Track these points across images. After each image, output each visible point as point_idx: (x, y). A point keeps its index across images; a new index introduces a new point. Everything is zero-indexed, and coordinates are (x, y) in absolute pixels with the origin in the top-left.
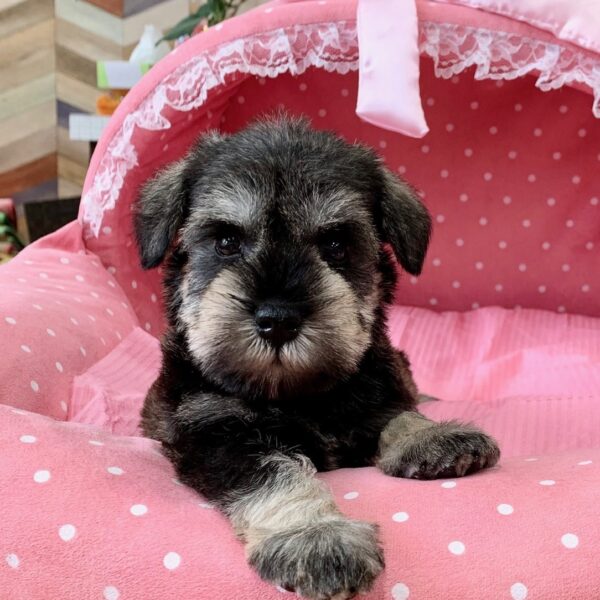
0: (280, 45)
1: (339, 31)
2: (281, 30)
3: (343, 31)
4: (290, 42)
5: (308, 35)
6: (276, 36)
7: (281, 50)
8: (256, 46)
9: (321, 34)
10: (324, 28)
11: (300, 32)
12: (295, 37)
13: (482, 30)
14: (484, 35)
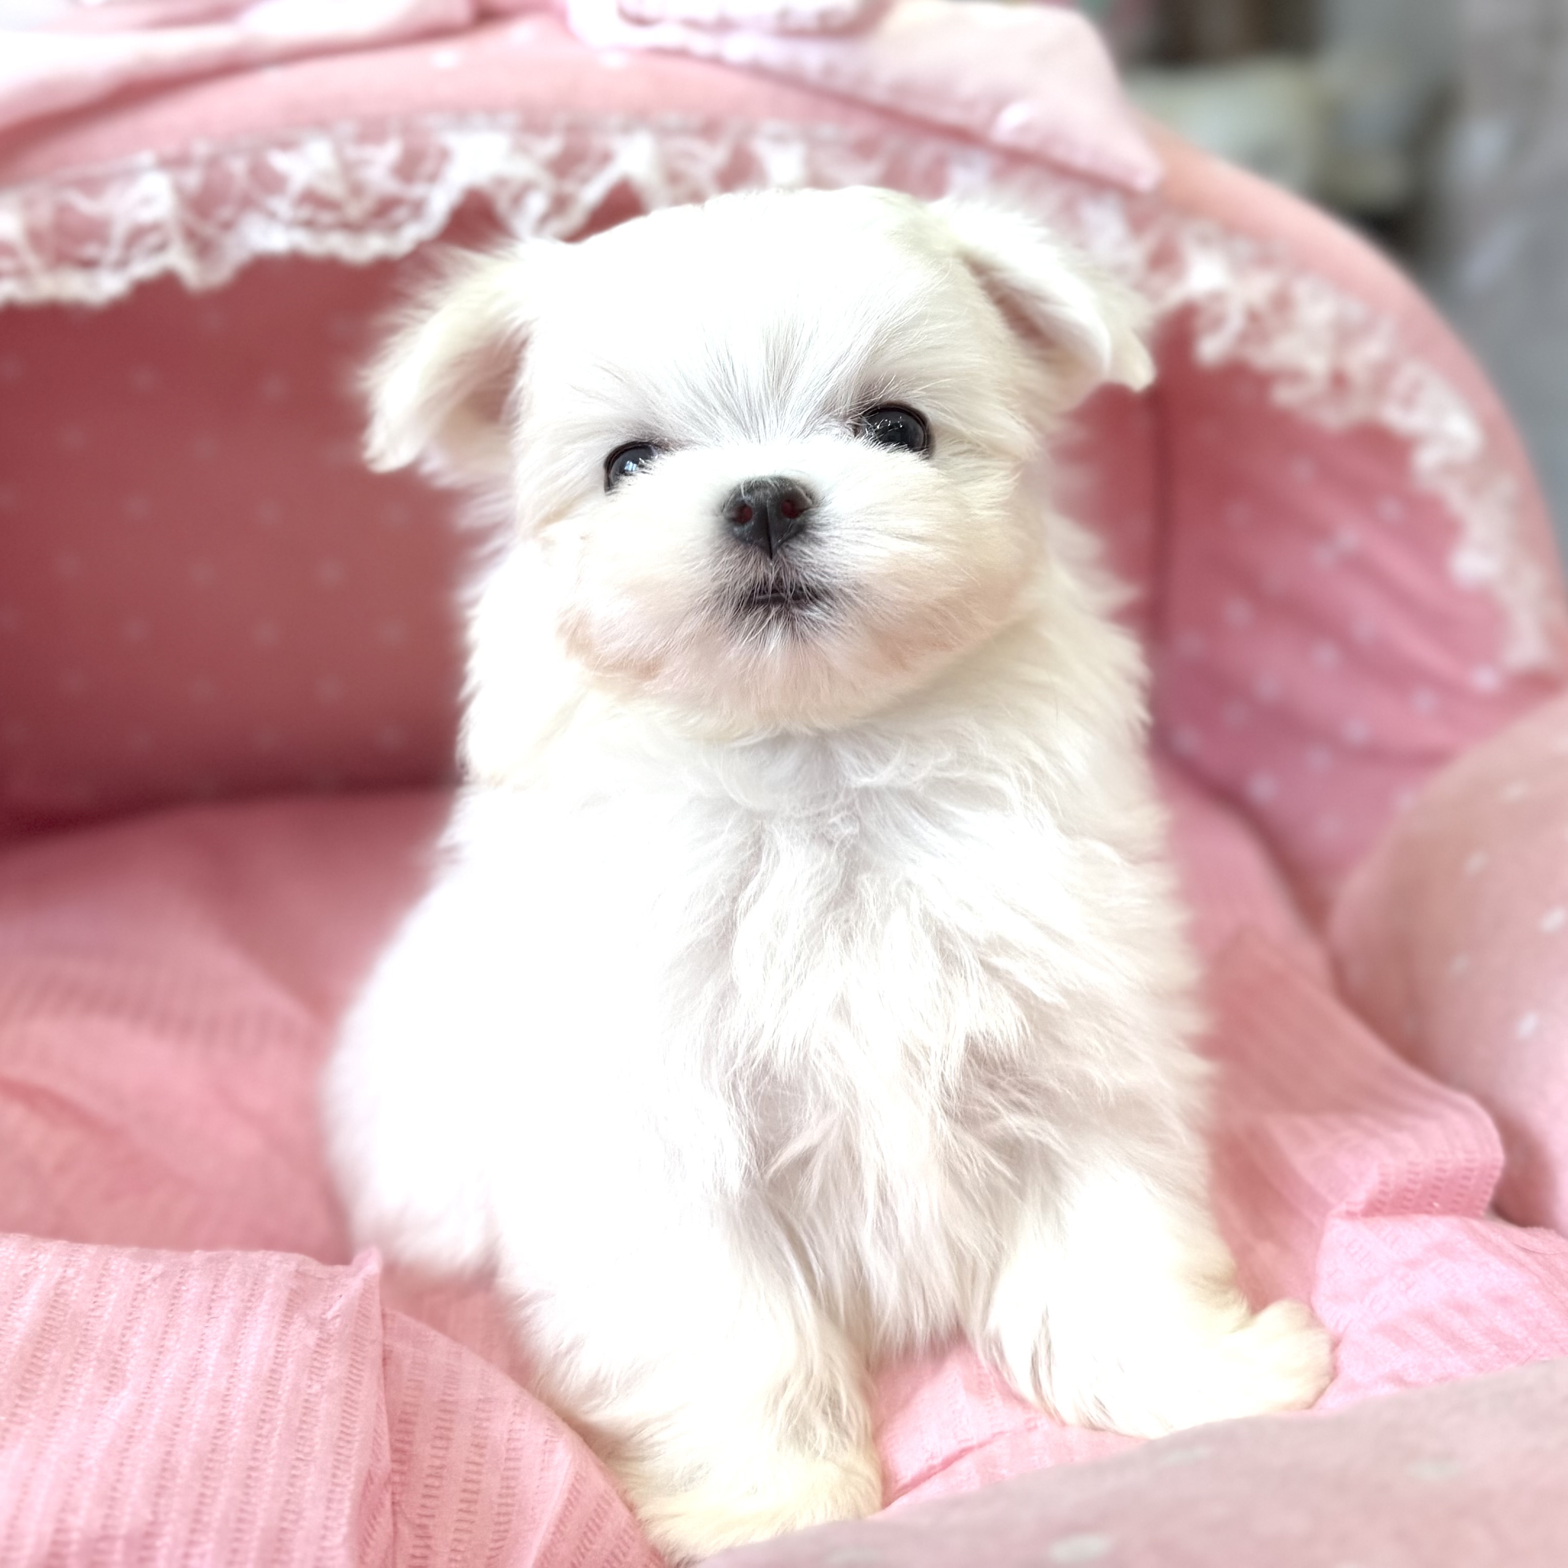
0: (147, 201)
1: (339, 152)
2: (146, 158)
3: (353, 152)
4: (179, 190)
5: (238, 166)
6: (130, 175)
7: (147, 215)
8: (63, 210)
9: (280, 161)
10: (287, 145)
11: (213, 163)
12: (193, 179)
13: (771, 126)
14: (779, 139)
